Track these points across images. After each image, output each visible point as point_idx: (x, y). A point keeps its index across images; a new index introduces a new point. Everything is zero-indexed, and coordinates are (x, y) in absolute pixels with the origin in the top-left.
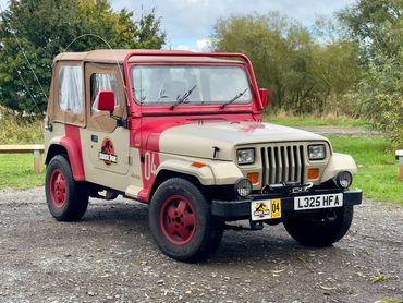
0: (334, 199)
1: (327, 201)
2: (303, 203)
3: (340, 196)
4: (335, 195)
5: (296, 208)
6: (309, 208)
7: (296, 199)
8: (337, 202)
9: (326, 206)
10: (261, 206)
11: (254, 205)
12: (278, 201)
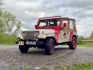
1: (33, 43)
2: (28, 43)
3: (35, 42)
5: (27, 44)
7: (27, 42)
8: (34, 44)
10: (21, 42)
11: (19, 42)
12: (23, 42)
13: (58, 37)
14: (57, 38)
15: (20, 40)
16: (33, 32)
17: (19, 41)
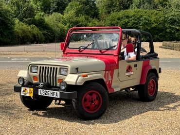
0: (55, 94)
1: (53, 94)
2: (42, 92)
3: (58, 93)
4: (56, 92)
5: (39, 94)
6: (44, 95)
7: (39, 90)
8: (57, 95)
9: (52, 96)
10: (25, 90)
11: (23, 89)
12: (32, 89)
13: (112, 78)
14: (110, 79)
15: (24, 82)
16: (55, 67)
17: (23, 85)
